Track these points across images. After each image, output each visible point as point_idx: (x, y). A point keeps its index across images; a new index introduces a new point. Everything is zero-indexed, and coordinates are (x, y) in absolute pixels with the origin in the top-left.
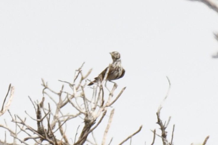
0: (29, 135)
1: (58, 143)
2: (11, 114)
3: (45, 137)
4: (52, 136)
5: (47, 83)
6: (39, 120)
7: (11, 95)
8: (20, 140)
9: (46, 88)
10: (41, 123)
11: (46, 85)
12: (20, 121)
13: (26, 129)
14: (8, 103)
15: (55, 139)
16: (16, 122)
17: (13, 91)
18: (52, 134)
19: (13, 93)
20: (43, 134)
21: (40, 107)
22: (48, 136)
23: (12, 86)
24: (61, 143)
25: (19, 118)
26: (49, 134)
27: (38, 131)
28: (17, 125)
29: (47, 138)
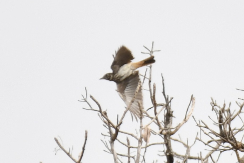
0: (212, 138)
1: (238, 144)
2: (196, 120)
3: (227, 139)
4: (233, 139)
5: (216, 101)
6: (221, 124)
7: (193, 105)
8: (204, 143)
9: (215, 105)
10: (222, 126)
11: (215, 102)
12: (204, 126)
13: (209, 133)
14: (190, 112)
15: (235, 141)
16: (200, 127)
17: (194, 101)
18: (233, 136)
19: (194, 103)
20: (225, 136)
21: (221, 112)
22: (230, 138)
23: (193, 97)
24: (241, 145)
25: (203, 122)
26: (230, 137)
27: (220, 134)
28: (201, 129)
29: (229, 140)
